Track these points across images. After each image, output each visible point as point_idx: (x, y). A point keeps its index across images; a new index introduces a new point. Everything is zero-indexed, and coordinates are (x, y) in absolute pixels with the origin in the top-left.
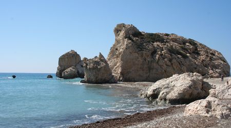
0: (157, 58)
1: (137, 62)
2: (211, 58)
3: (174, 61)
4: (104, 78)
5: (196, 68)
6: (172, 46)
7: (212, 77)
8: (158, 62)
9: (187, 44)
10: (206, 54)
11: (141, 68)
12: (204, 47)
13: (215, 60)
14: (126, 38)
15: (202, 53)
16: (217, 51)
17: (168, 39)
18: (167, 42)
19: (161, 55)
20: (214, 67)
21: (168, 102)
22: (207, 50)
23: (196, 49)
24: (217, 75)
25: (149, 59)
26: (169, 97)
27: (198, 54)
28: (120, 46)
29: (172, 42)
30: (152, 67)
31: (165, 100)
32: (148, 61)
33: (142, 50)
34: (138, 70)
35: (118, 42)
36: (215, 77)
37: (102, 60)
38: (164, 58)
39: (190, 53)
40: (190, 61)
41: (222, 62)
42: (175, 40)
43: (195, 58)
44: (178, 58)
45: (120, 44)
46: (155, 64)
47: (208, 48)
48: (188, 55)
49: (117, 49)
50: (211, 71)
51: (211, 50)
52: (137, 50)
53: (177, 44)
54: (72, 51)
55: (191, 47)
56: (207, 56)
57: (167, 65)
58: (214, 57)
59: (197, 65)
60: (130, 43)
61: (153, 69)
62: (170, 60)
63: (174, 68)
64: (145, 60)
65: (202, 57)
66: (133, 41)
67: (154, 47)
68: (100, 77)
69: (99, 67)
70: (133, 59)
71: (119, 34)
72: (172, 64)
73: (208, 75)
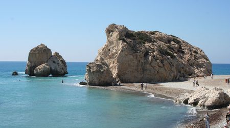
0: (150, 59)
1: (132, 64)
2: (195, 57)
3: (165, 62)
4: (106, 80)
5: (183, 68)
6: (159, 46)
7: (198, 76)
8: (150, 64)
9: (172, 43)
10: (190, 53)
11: (136, 70)
12: (187, 44)
13: (199, 58)
14: (120, 40)
15: (186, 51)
16: (199, 49)
17: (154, 38)
18: (154, 41)
19: (154, 56)
20: (199, 66)
21: (206, 107)
22: (190, 48)
23: (180, 48)
24: (202, 74)
25: (142, 61)
26: (206, 104)
27: (183, 53)
28: (113, 47)
29: (159, 42)
30: (146, 68)
31: (204, 106)
32: (142, 63)
33: (136, 52)
34: (132, 71)
35: (111, 43)
36: (200, 76)
37: (103, 64)
38: (156, 60)
39: (176, 53)
40: (178, 61)
41: (205, 60)
42: (161, 39)
43: (181, 58)
44: (168, 58)
45: (113, 45)
46: (148, 65)
47: (191, 46)
48: (175, 54)
49: (110, 50)
50: (196, 71)
51: (193, 47)
52: (132, 52)
53: (164, 43)
54: (42, 45)
55: (177, 46)
56: (191, 54)
57: (159, 66)
58: (197, 55)
59: (185, 65)
60: (125, 46)
61: (146, 70)
62: (162, 62)
63: (165, 69)
64: (139, 61)
65: (187, 56)
66: (127, 43)
67: (146, 48)
68: (102, 80)
69: (102, 70)
70: (128, 61)
71: (112, 35)
72: (164, 65)
73: (194, 74)
